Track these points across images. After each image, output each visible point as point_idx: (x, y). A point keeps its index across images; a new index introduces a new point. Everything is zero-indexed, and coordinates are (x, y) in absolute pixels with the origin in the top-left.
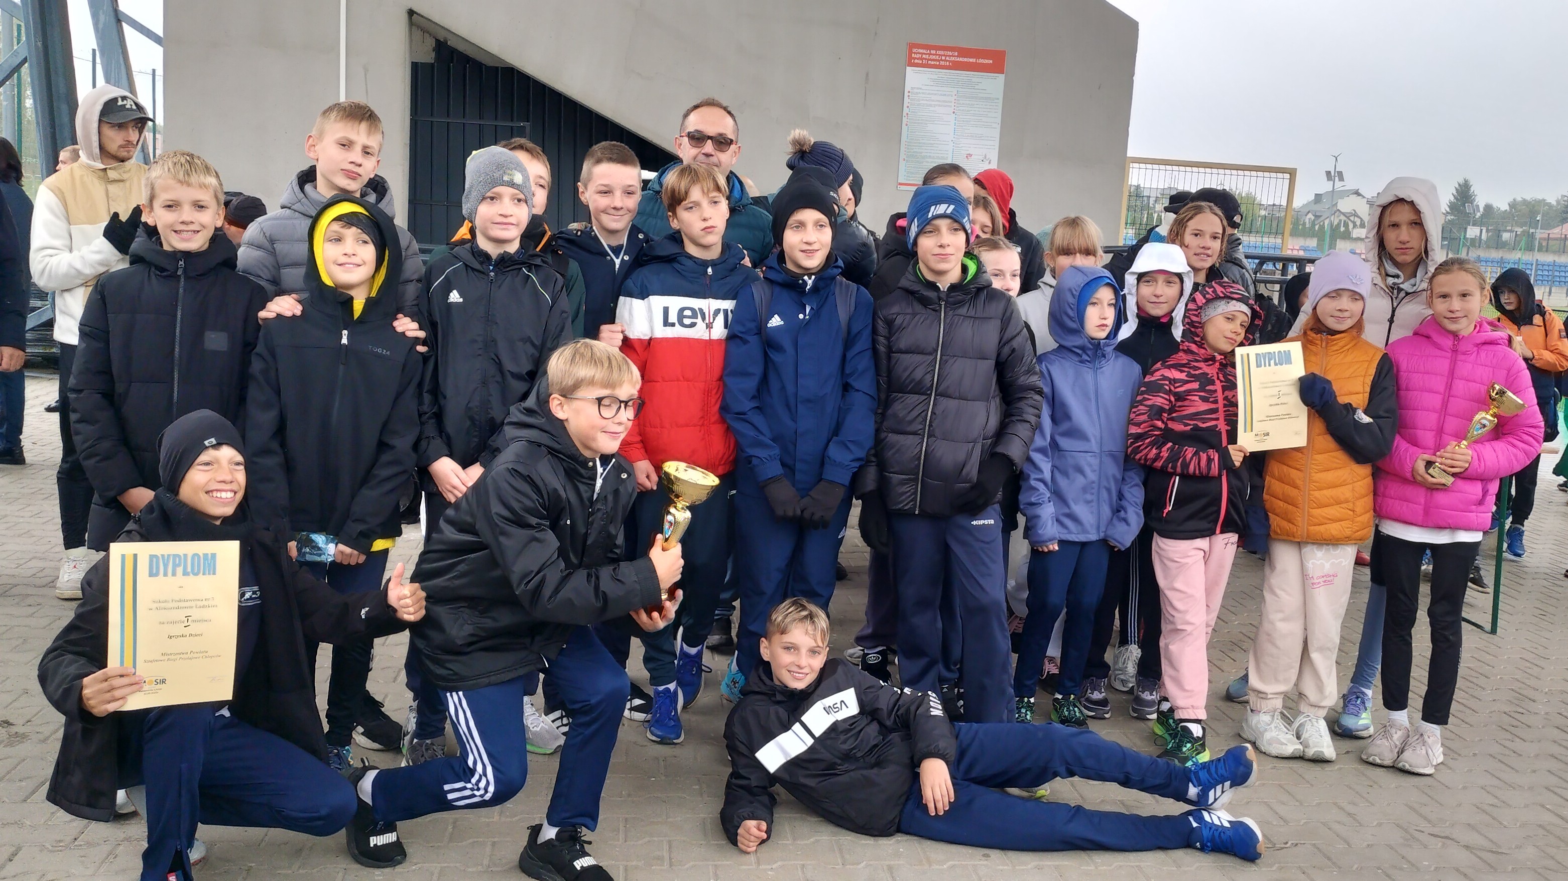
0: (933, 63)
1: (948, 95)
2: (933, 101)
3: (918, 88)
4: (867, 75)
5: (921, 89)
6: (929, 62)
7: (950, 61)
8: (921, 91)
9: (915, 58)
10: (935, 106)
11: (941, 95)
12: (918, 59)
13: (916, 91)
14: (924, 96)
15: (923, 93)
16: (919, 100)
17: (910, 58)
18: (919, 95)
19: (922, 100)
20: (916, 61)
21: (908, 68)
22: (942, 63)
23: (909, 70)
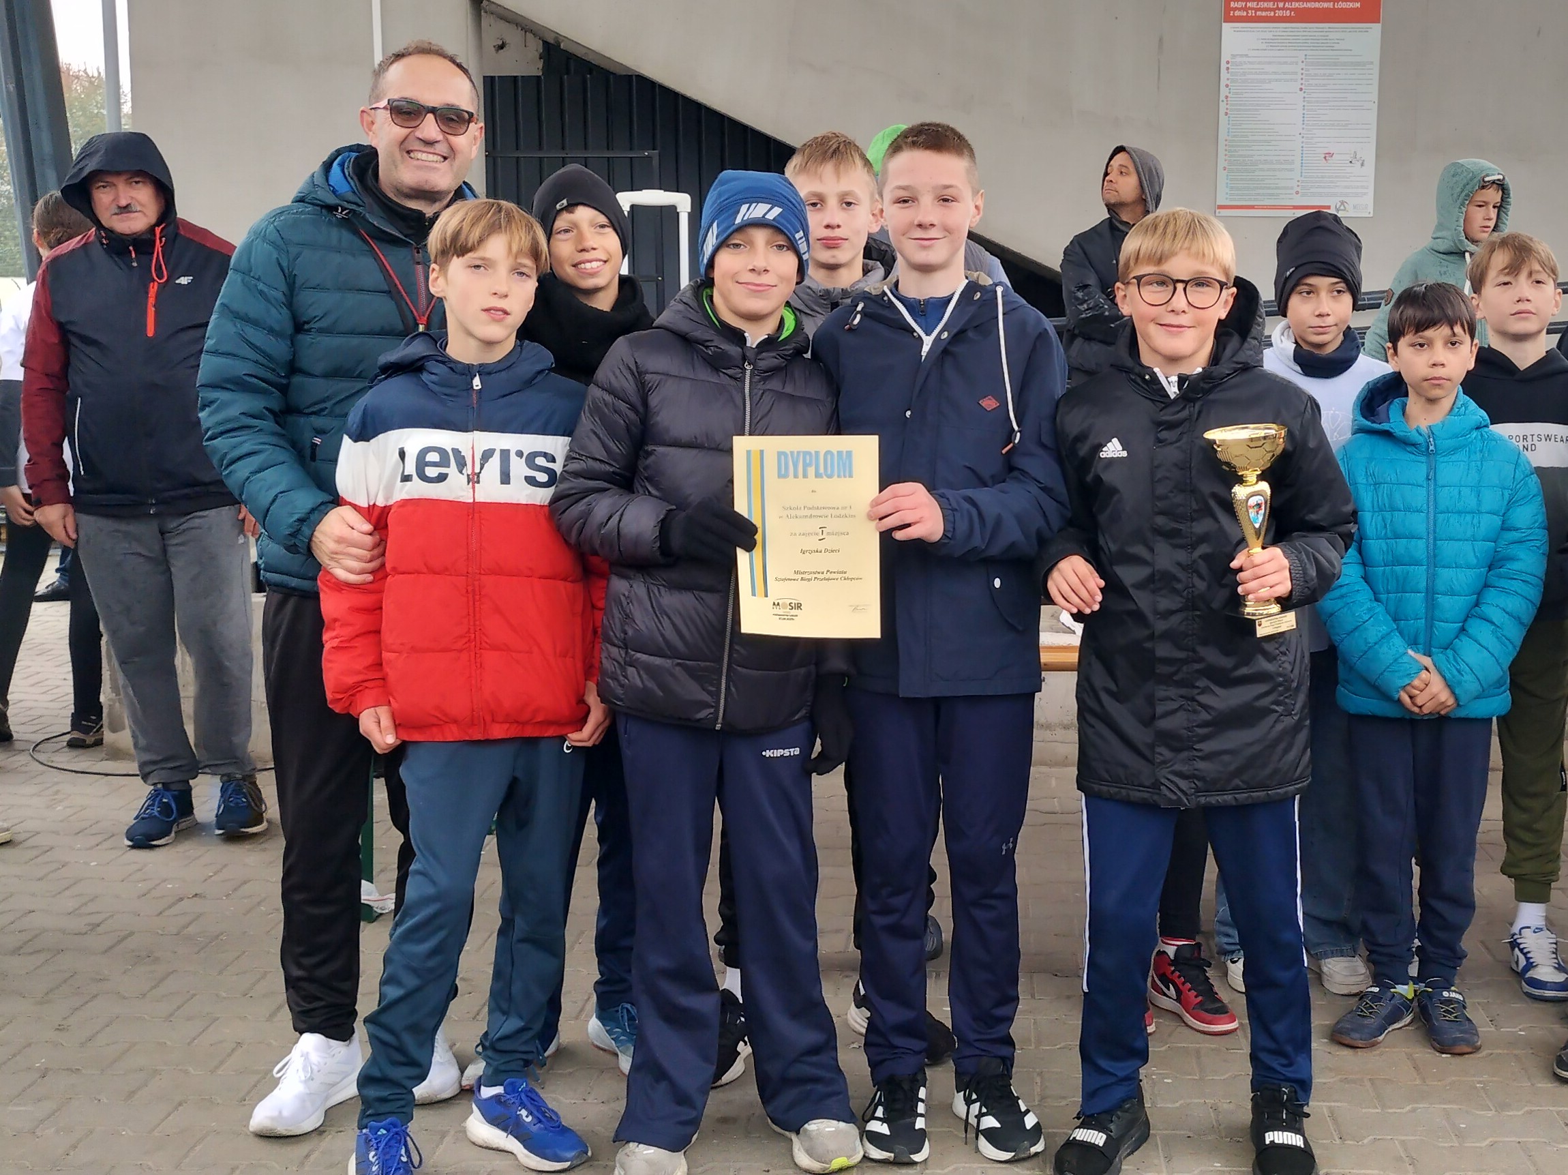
0: (1264, 14)
1: (1292, 63)
2: (1266, 73)
3: (1241, 56)
4: (1161, 40)
5: (1246, 56)
6: (1259, 13)
7: (1291, 10)
8: (1246, 59)
9: (1236, 9)
10: (1270, 81)
11: (1280, 63)
12: (1239, 9)
13: (1238, 59)
14: (1251, 66)
15: (1251, 63)
16: (1244, 74)
17: (1228, 9)
18: (1244, 66)
19: (1251, 73)
20: (1237, 13)
21: (1224, 24)
22: (1279, 13)
23: (1226, 27)
